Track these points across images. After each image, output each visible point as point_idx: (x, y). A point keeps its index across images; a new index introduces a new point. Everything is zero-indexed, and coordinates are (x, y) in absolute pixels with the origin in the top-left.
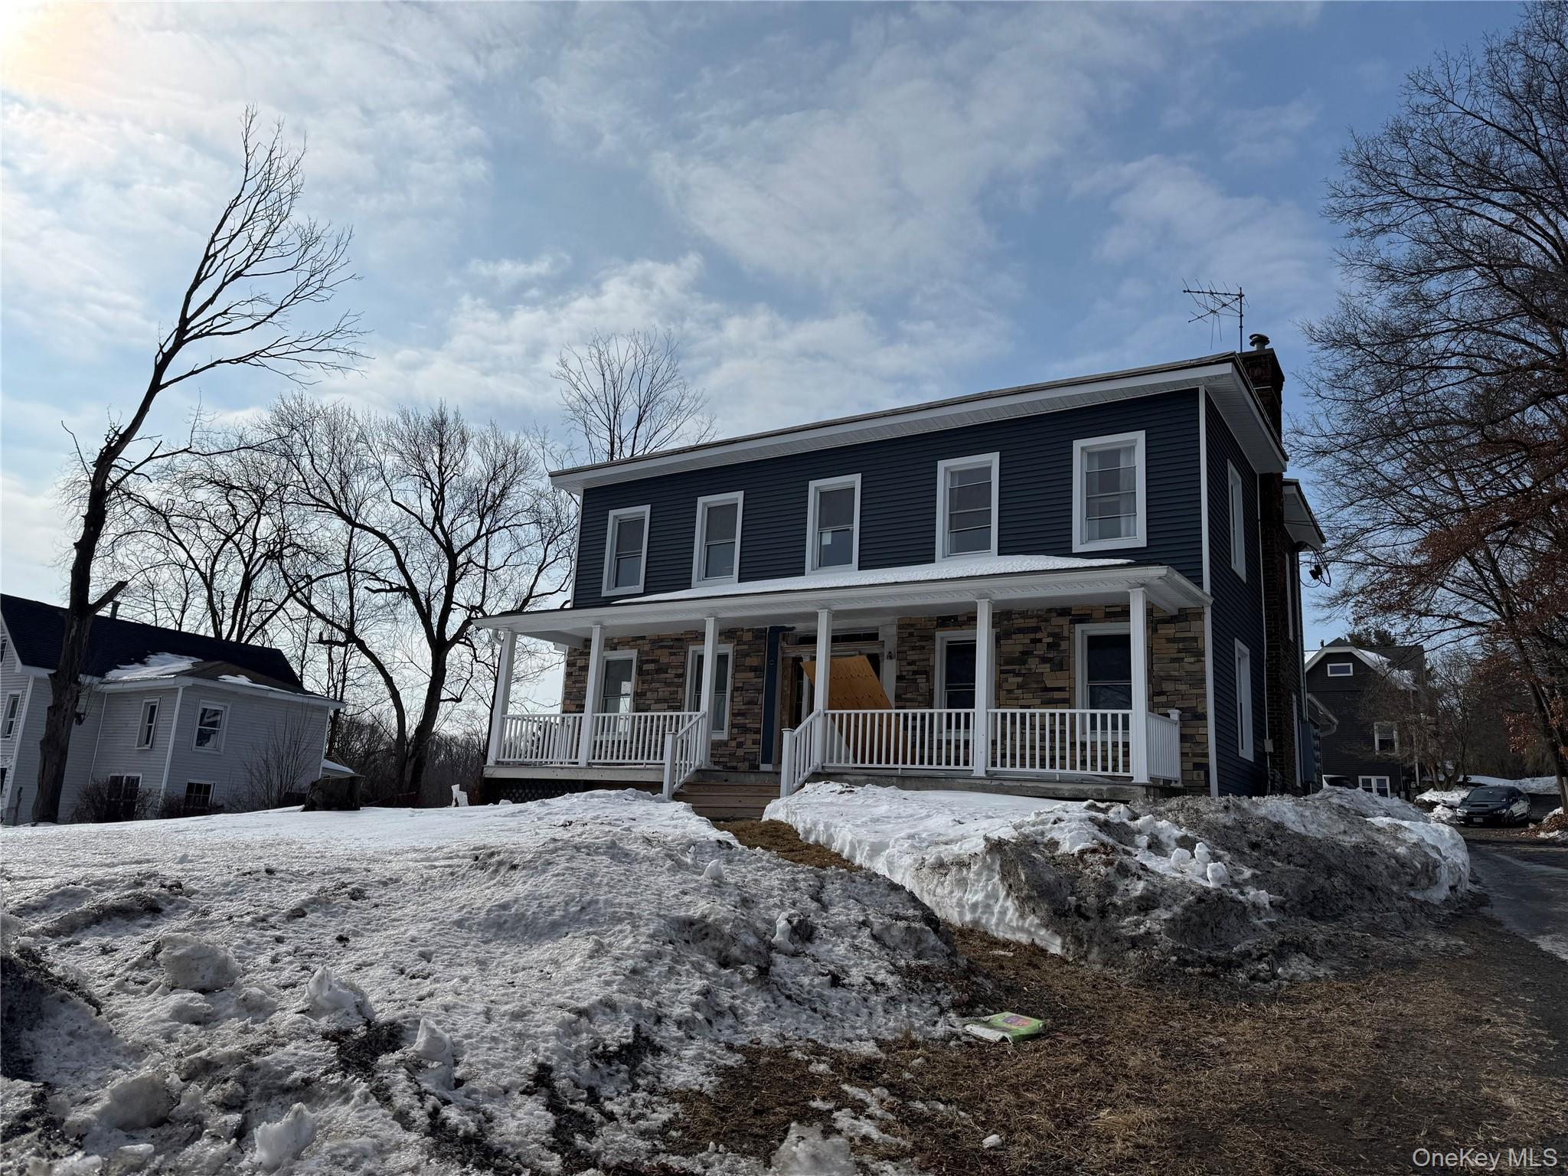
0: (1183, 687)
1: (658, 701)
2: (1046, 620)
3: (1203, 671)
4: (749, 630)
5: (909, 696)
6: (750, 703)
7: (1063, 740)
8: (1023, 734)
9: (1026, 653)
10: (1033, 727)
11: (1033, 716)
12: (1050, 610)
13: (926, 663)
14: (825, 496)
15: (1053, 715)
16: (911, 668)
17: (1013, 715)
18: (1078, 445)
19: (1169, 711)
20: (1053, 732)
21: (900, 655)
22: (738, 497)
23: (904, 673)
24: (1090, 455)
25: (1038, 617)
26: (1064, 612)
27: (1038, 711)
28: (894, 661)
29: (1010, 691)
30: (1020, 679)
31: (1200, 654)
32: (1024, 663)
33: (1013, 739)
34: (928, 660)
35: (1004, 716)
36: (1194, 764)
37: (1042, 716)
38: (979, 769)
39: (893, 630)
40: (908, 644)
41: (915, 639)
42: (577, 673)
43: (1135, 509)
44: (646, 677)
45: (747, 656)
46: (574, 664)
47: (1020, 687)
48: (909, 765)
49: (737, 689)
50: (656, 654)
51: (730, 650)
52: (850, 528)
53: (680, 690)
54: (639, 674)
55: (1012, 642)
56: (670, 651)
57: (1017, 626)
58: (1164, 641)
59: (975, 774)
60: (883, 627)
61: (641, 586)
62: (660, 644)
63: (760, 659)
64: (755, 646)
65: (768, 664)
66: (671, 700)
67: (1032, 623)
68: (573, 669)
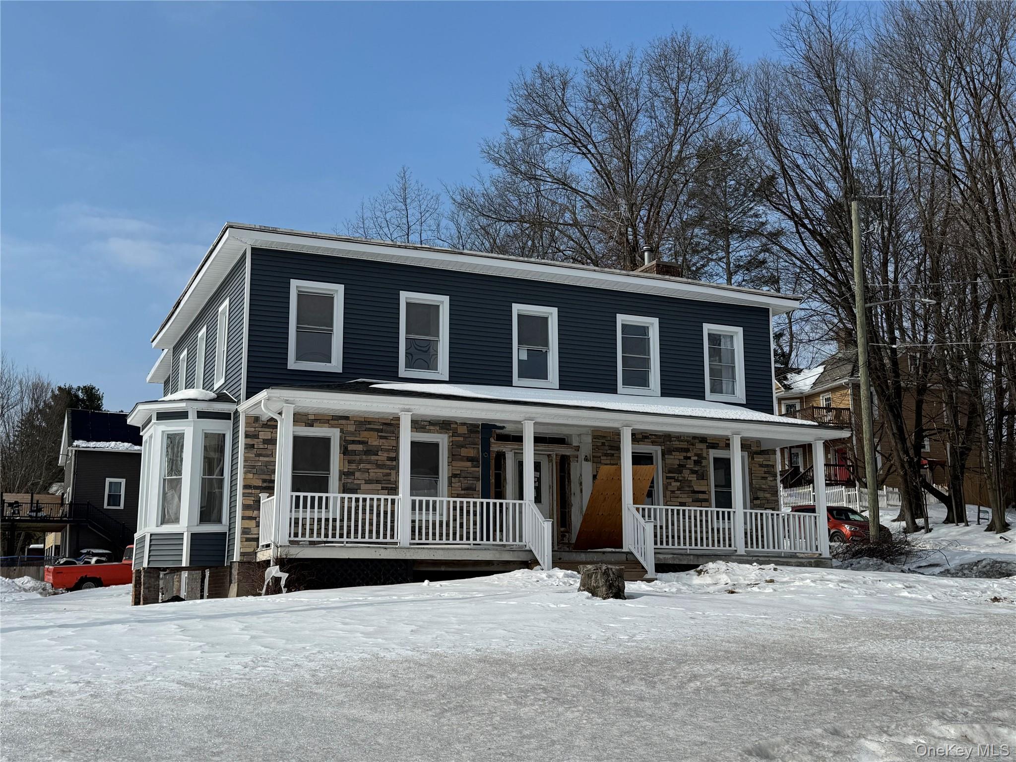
0: (768, 495)
1: (368, 482)
2: (693, 445)
3: (776, 486)
4: (463, 425)
6: (468, 489)
9: (682, 466)
10: (690, 518)
12: (695, 440)
14: (525, 319)
18: (706, 326)
21: (594, 459)
22: (444, 300)
25: (688, 442)
26: (703, 439)
28: (590, 464)
29: (673, 492)
30: (678, 484)
32: (681, 472)
38: (741, 549)
39: (589, 439)
40: (601, 451)
41: (607, 448)
42: (261, 446)
43: (734, 377)
44: (353, 457)
45: (463, 447)
46: (256, 436)
47: (679, 489)
48: (693, 547)
49: (454, 476)
50: (364, 436)
51: (443, 440)
52: (544, 350)
53: (393, 472)
54: (344, 454)
55: (672, 457)
56: (380, 434)
57: (675, 446)
58: (757, 466)
59: (738, 553)
60: (579, 435)
61: (336, 364)
62: (368, 426)
63: (476, 451)
64: (470, 439)
65: (482, 455)
66: (384, 482)
67: (684, 445)
68: (254, 441)
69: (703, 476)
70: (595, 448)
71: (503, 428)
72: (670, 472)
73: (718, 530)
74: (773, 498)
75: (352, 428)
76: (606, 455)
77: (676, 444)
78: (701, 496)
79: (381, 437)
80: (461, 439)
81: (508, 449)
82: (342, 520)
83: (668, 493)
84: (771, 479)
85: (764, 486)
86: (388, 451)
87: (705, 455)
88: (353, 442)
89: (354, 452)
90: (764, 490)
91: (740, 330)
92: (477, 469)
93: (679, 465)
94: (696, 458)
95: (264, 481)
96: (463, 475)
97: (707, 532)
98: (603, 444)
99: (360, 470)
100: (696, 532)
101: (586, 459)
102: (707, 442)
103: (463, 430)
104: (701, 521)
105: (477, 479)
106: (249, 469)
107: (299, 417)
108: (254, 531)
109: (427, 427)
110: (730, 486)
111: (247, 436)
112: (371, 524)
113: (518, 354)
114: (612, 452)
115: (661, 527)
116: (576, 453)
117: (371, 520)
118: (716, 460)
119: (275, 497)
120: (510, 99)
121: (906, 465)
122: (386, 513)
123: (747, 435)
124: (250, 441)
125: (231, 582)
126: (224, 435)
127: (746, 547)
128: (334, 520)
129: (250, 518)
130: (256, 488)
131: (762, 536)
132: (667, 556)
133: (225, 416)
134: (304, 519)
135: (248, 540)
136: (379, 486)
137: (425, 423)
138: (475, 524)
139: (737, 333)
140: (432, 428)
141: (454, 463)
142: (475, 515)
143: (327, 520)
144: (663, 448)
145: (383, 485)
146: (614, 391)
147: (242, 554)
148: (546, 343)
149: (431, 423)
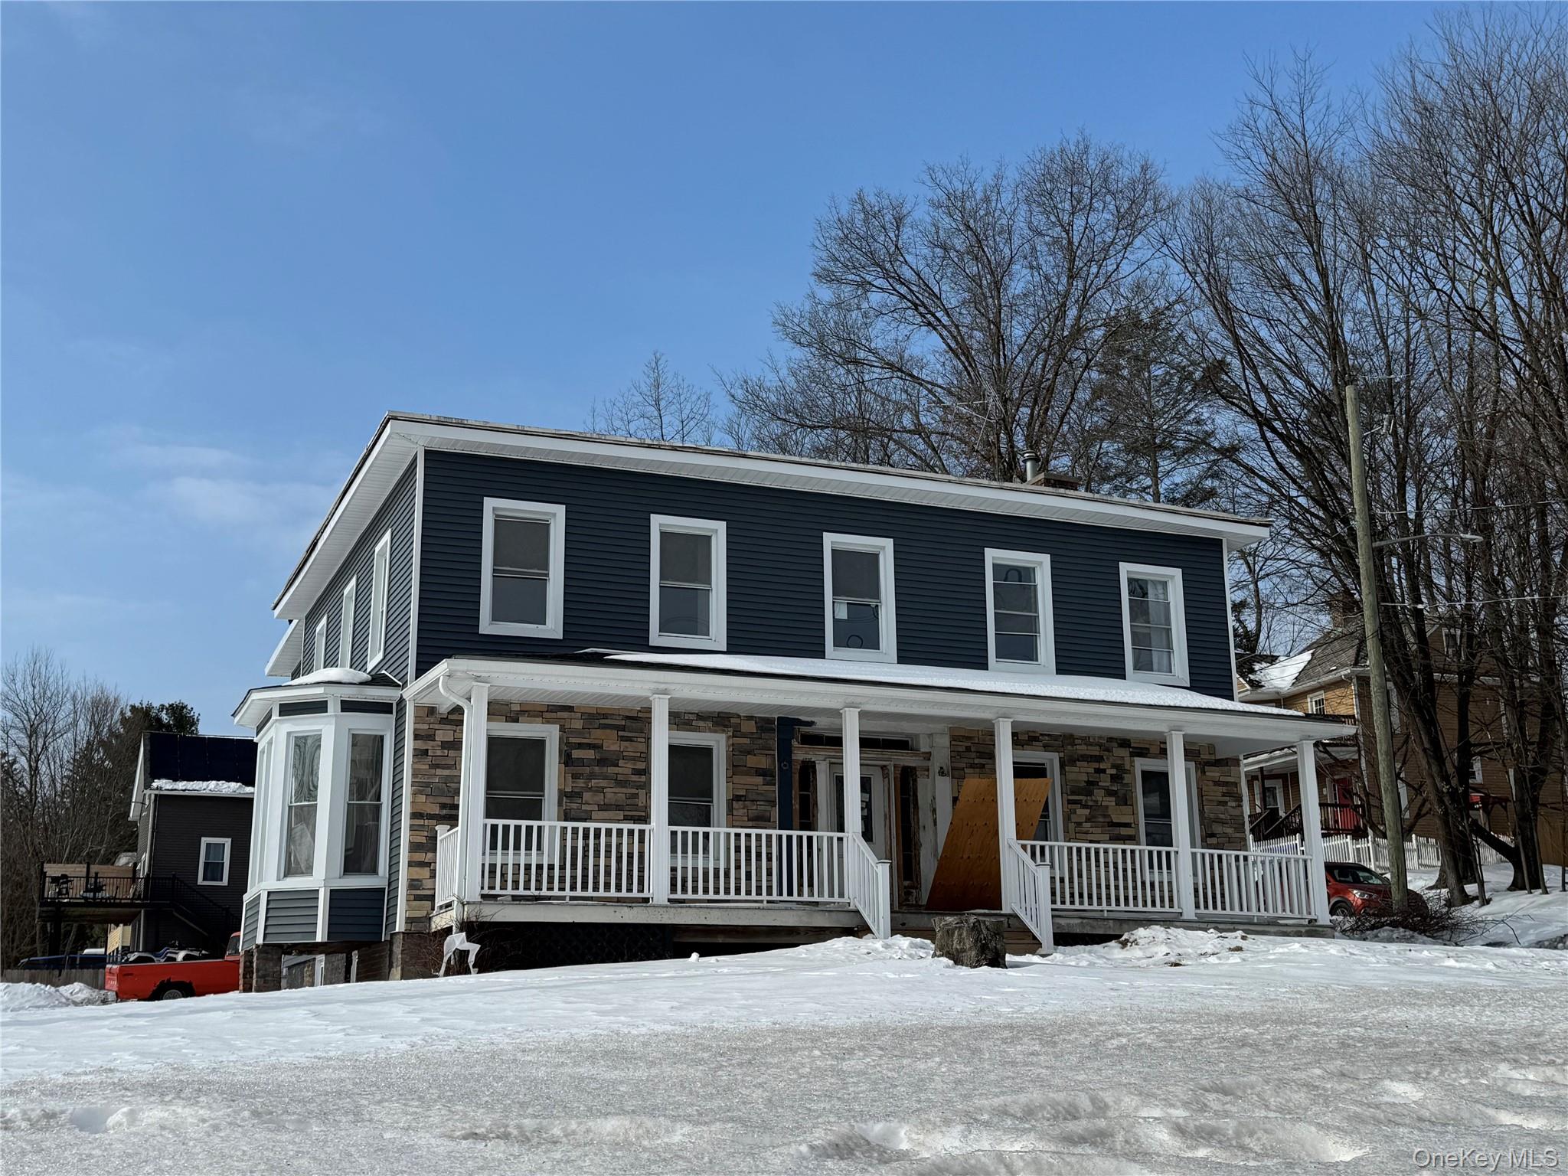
0: (1230, 831)
1: (605, 807)
2: (1108, 750)
3: (1242, 816)
4: (747, 718)
6: (758, 818)
9: (1091, 784)
12: (1110, 739)
14: (843, 556)
18: (1124, 567)
21: (953, 773)
22: (717, 527)
25: (1100, 745)
26: (1124, 743)
28: (947, 779)
29: (1079, 824)
30: (1087, 812)
31: (1239, 798)
32: (1090, 794)
38: (1189, 912)
39: (945, 741)
40: (966, 760)
41: (973, 755)
42: (439, 753)
43: (1169, 646)
44: (580, 770)
45: (749, 753)
46: (430, 737)
47: (1088, 820)
48: (1113, 907)
49: (737, 798)
50: (597, 735)
51: (718, 742)
52: (873, 604)
53: (642, 793)
54: (566, 764)
55: (1076, 769)
56: (621, 733)
57: (1080, 752)
58: (1211, 783)
59: (1185, 917)
60: (931, 735)
61: (553, 627)
62: (602, 721)
63: (769, 760)
64: (760, 741)
65: (780, 767)
66: (627, 808)
67: (1095, 751)
68: (429, 745)
69: (1125, 800)
70: (955, 755)
71: (811, 724)
72: (1073, 793)
73: (1152, 885)
74: (1238, 835)
75: (578, 725)
76: (972, 766)
77: (1082, 749)
78: (1124, 831)
79: (623, 739)
80: (747, 741)
81: (820, 758)
82: (562, 868)
83: (1071, 826)
84: (1234, 804)
85: (1222, 816)
86: (634, 759)
87: (1127, 767)
88: (580, 746)
89: (581, 762)
90: (1223, 822)
91: (1177, 573)
92: (771, 788)
93: (1089, 783)
94: (1114, 771)
95: (443, 806)
96: (751, 797)
97: (1135, 888)
98: (968, 749)
99: (590, 789)
100: (1117, 887)
101: (942, 773)
102: (1130, 747)
103: (749, 727)
104: (1125, 870)
105: (772, 803)
106: (419, 787)
107: (497, 707)
108: (427, 884)
109: (694, 723)
110: (1169, 817)
111: (417, 737)
112: (608, 873)
113: (833, 610)
114: (983, 761)
115: (1062, 880)
116: (925, 764)
117: (608, 867)
118: (1147, 775)
119: (459, 828)
120: (817, 244)
121: (1446, 799)
122: (630, 856)
123: (1191, 731)
124: (421, 745)
125: (391, 966)
126: (382, 738)
127: (1197, 907)
128: (551, 867)
129: (422, 864)
130: (431, 817)
131: (1223, 895)
132: (1072, 921)
133: (383, 708)
134: (504, 866)
135: (418, 898)
136: (621, 814)
137: (692, 717)
138: (769, 873)
139: (1172, 577)
140: (701, 724)
141: (736, 779)
142: (769, 859)
143: (540, 867)
144: (1062, 755)
145: (627, 813)
146: (984, 666)
147: (409, 921)
148: (876, 594)
149: (700, 717)
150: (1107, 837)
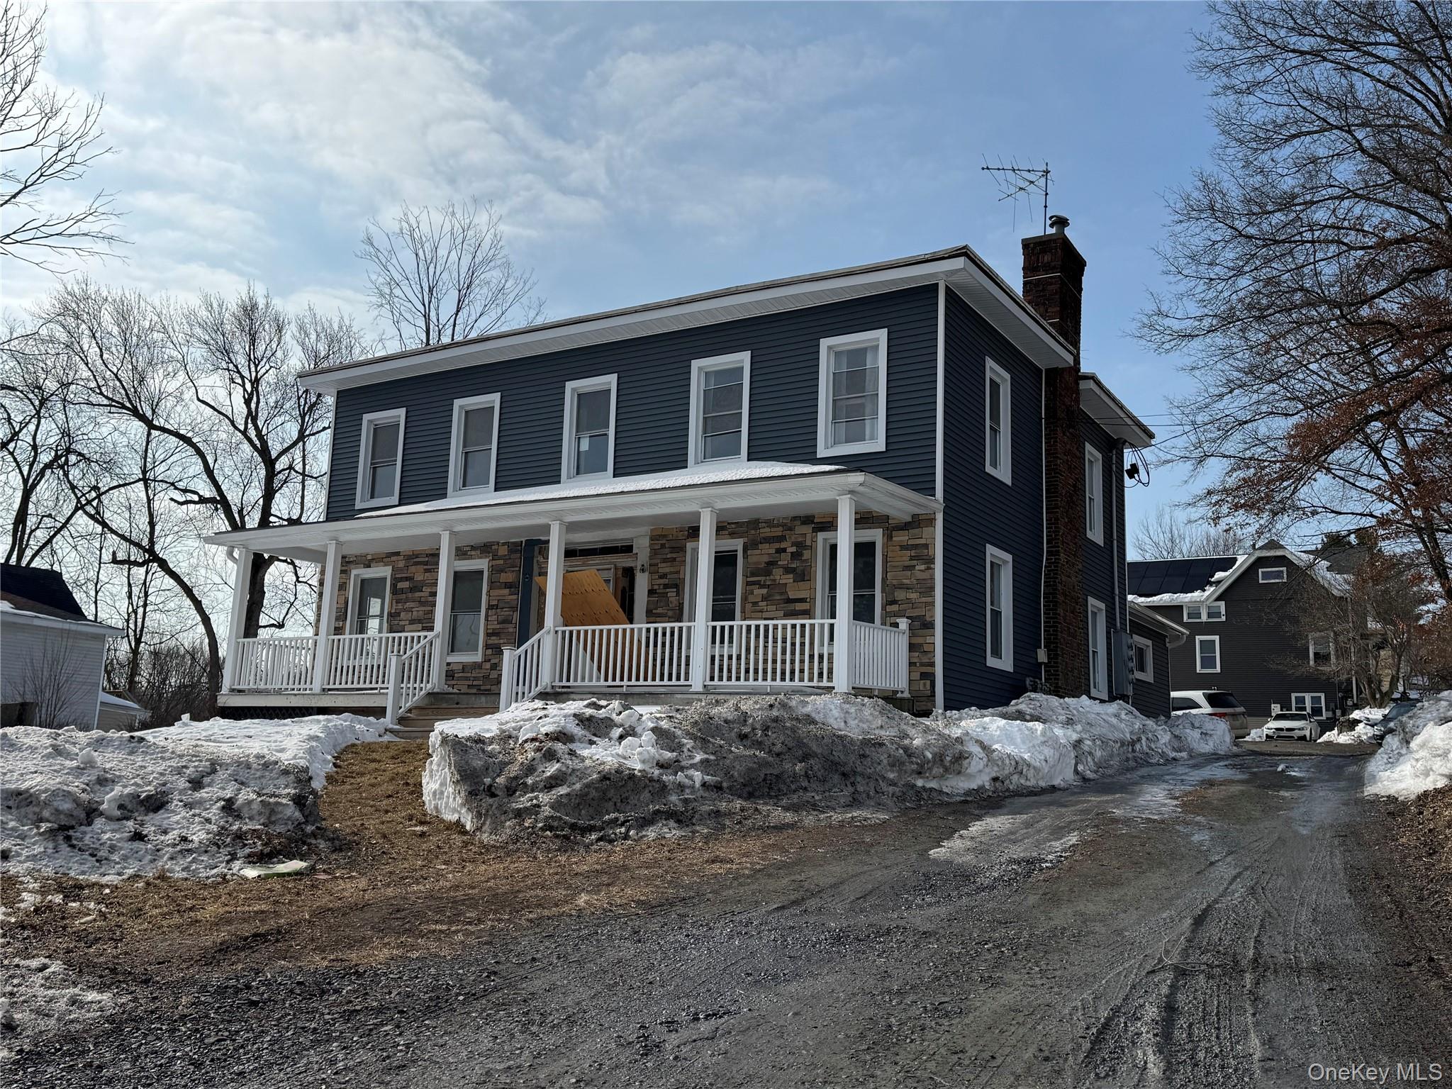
0: (913, 596)
1: (412, 622)
2: (791, 529)
3: (932, 579)
4: (504, 544)
5: (659, 610)
6: (504, 622)
7: (802, 653)
8: (766, 647)
9: (771, 564)
10: (775, 641)
11: (776, 627)
12: (794, 518)
13: (676, 576)
14: (581, 397)
15: (794, 626)
16: (662, 581)
17: (757, 627)
18: (825, 343)
19: (898, 620)
20: (793, 644)
21: (652, 568)
22: (495, 399)
23: (656, 587)
24: (838, 354)
25: (783, 525)
26: (807, 520)
27: (780, 622)
28: (646, 574)
29: (755, 604)
30: (764, 591)
31: (931, 561)
32: (768, 573)
33: (756, 653)
34: (678, 572)
35: (749, 627)
36: (922, 673)
37: (784, 628)
38: (697, 683)
39: (645, 542)
40: (660, 556)
41: (667, 550)
43: (878, 412)
44: (401, 596)
45: (502, 571)
47: (764, 598)
48: (633, 682)
49: (490, 607)
50: (409, 571)
51: (483, 566)
52: (606, 433)
54: (392, 593)
55: (758, 552)
56: (425, 567)
59: (693, 689)
60: (637, 539)
61: (396, 497)
64: (510, 561)
65: (523, 580)
67: (778, 532)
69: (804, 575)
70: (654, 553)
72: (753, 575)
73: (821, 657)
74: (924, 600)
75: (401, 564)
76: (665, 561)
77: (766, 532)
78: (799, 606)
79: (426, 571)
80: (501, 562)
83: (749, 606)
84: (923, 567)
85: (908, 582)
86: (431, 585)
87: (808, 543)
88: (402, 579)
89: (402, 591)
90: (907, 588)
91: (883, 334)
92: (515, 597)
93: (769, 563)
94: (794, 549)
96: (501, 605)
98: (663, 546)
99: (405, 610)
100: (784, 662)
101: (643, 570)
102: (813, 522)
103: (503, 551)
105: (514, 609)
107: (360, 558)
109: (469, 553)
113: (578, 444)
114: (674, 555)
115: (730, 657)
137: (468, 548)
139: (879, 339)
140: (473, 553)
141: (493, 592)
144: (746, 540)
146: (683, 466)
148: (606, 425)
149: (473, 548)
150: (782, 613)
